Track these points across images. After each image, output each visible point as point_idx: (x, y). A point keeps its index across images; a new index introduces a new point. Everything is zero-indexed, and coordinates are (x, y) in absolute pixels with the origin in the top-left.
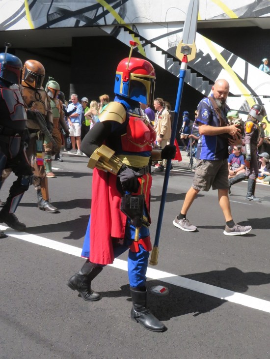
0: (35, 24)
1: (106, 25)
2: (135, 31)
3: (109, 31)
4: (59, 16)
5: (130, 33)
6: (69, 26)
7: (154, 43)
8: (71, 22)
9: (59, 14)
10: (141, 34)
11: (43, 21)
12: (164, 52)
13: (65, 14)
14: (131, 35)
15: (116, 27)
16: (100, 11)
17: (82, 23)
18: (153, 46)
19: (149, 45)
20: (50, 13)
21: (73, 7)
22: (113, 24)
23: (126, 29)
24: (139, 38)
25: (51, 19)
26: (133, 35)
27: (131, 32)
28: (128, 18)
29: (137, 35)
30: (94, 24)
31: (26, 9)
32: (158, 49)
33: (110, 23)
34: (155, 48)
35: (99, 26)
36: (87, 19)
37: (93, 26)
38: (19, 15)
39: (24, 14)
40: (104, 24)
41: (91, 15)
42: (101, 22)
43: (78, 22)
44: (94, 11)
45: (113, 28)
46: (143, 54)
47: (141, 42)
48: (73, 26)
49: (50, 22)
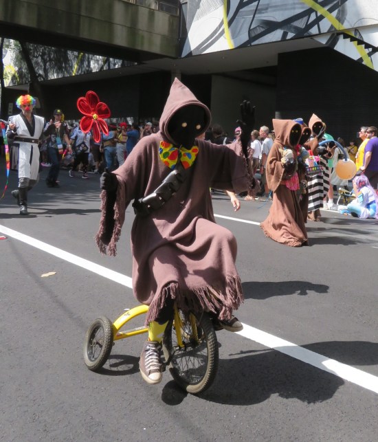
0: (235, 43)
2: (357, 37)
3: (323, 41)
4: (262, 30)
5: (351, 41)
6: (274, 41)
8: (276, 35)
9: (262, 27)
10: (366, 40)
11: (244, 37)
13: (270, 26)
14: (352, 43)
15: (333, 34)
16: (313, 17)
17: (290, 35)
20: (252, 28)
21: (279, 17)
22: (329, 31)
23: (346, 36)
24: (363, 45)
25: (253, 35)
26: (356, 42)
27: (353, 39)
28: (349, 22)
29: (360, 42)
30: (305, 34)
31: (225, 26)
33: (326, 31)
35: (312, 36)
36: (297, 29)
37: (303, 38)
38: (217, 34)
39: (223, 32)
40: (317, 32)
41: (301, 24)
42: (314, 30)
43: (285, 34)
44: (306, 18)
45: (328, 37)
46: (369, 65)
47: (367, 51)
48: (280, 40)
49: (252, 39)
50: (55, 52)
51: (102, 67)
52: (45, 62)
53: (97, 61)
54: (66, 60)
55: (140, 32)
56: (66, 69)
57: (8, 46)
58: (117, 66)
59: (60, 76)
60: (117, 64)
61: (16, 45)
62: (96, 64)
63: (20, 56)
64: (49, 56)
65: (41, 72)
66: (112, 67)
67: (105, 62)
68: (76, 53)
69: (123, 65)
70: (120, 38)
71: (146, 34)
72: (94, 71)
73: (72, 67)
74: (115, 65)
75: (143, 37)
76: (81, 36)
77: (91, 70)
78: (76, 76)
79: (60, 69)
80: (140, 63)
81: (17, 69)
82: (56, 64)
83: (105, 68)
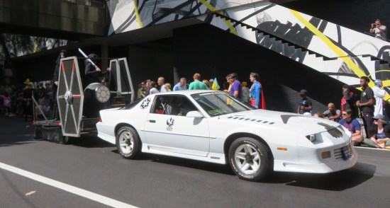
0: (143, 24)
1: (200, 15)
2: (225, 15)
3: (203, 19)
4: (161, 14)
6: (170, 20)
7: (244, 22)
8: (172, 17)
10: (231, 17)
11: (150, 20)
12: (254, 29)
13: (167, 12)
14: (222, 19)
15: (209, 15)
16: (195, 4)
17: (180, 17)
18: (243, 25)
19: (240, 25)
20: (154, 13)
21: (173, 5)
22: (206, 13)
23: (218, 15)
24: (230, 20)
25: (155, 18)
26: (225, 19)
27: (222, 17)
28: (219, 6)
29: (228, 18)
30: (190, 16)
31: (136, 13)
32: (248, 27)
33: (204, 13)
34: (245, 27)
35: (195, 16)
36: (185, 13)
37: (189, 18)
38: (131, 19)
39: (135, 17)
40: (198, 14)
41: (187, 9)
42: (196, 13)
43: (177, 16)
44: (190, 5)
45: (206, 16)
46: (235, 33)
47: (232, 24)
48: (174, 20)
49: (155, 20)
50: (21, 37)
51: (54, 46)
52: (14, 44)
54: (29, 42)
55: (80, 21)
56: (29, 47)
58: (64, 45)
59: (25, 53)
60: (64, 43)
62: (49, 43)
64: (17, 41)
65: (12, 51)
66: (61, 45)
67: (56, 42)
68: (35, 37)
69: (68, 43)
70: (66, 26)
71: (83, 22)
72: (49, 48)
73: (33, 46)
74: (62, 43)
75: (81, 24)
77: (46, 48)
78: (36, 52)
79: (25, 48)
82: (22, 45)
83: (56, 46)
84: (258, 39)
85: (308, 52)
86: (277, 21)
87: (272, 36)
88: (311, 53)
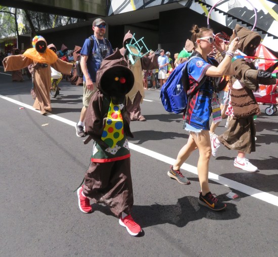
0: (136, 7)
2: (203, 1)
3: (184, 4)
5: (199, 3)
6: (157, 5)
7: (217, 8)
8: (158, 2)
10: (207, 3)
11: (141, 4)
12: (225, 14)
17: (166, 1)
18: (216, 10)
19: (214, 10)
23: (196, 1)
24: (206, 6)
25: (146, 2)
26: (202, 4)
29: (204, 4)
32: (221, 12)
34: (218, 11)
35: (177, 2)
37: (173, 3)
38: (127, 2)
43: (163, 1)
45: (186, 2)
47: (208, 9)
48: (160, 4)
49: (145, 4)
50: (43, 15)
51: (67, 23)
52: (38, 21)
53: (65, 19)
54: (49, 19)
55: (86, 3)
56: (49, 24)
57: (19, 13)
58: (75, 22)
59: (46, 28)
60: (75, 20)
61: (23, 13)
62: (64, 21)
63: (25, 19)
64: (40, 18)
65: (37, 27)
66: (72, 22)
67: (69, 20)
68: (54, 16)
69: (78, 21)
70: (76, 7)
71: (89, 4)
72: (63, 25)
73: (52, 23)
74: (74, 21)
75: (87, 5)
76: (56, 6)
78: (54, 28)
79: (46, 25)
80: (87, 20)
81: (24, 25)
82: (44, 22)
83: (69, 23)
84: (227, 23)
85: (267, 35)
86: (245, 8)
87: (239, 20)
88: (270, 35)
